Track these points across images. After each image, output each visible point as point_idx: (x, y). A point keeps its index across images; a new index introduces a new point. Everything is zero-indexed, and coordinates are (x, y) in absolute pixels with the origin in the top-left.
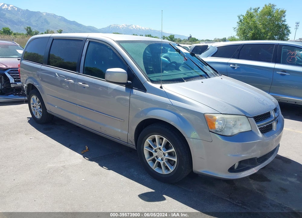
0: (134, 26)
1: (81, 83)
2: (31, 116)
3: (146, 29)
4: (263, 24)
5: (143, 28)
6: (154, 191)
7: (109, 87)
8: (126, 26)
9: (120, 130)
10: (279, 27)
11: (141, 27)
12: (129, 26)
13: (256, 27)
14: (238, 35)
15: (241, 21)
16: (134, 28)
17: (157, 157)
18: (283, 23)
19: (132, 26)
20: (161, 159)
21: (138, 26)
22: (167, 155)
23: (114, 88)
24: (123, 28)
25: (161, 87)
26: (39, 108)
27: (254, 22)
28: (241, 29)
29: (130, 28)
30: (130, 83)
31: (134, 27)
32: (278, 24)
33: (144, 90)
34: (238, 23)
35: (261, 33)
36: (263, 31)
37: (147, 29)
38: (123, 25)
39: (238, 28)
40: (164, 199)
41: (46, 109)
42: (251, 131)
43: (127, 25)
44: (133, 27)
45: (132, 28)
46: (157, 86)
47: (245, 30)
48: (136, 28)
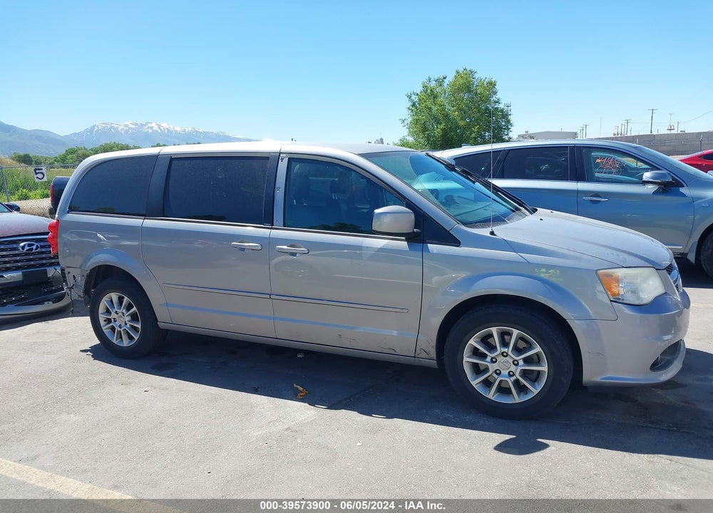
0: (154, 125)
1: (285, 247)
2: (97, 342)
3: (185, 131)
4: (460, 110)
5: (178, 129)
6: (514, 437)
7: (363, 245)
8: (133, 126)
9: (394, 333)
10: (489, 113)
11: (172, 127)
12: (142, 125)
13: (446, 116)
14: (411, 134)
15: (414, 105)
16: (154, 129)
17: (498, 372)
18: (496, 106)
19: (150, 125)
20: (507, 373)
21: (165, 125)
22: (521, 363)
23: (379, 247)
24: (127, 131)
25: (492, 233)
26: (129, 321)
27: (441, 106)
28: (417, 121)
29: (145, 129)
30: (417, 232)
31: (156, 128)
32: (487, 109)
33: (456, 243)
34: (409, 109)
35: (458, 127)
36: (462, 123)
37: (187, 130)
38: (127, 123)
39: (410, 119)
40: (546, 446)
41: (157, 321)
42: (666, 293)
43: (136, 124)
44: (152, 128)
45: (150, 131)
46: (485, 232)
47: (424, 124)
48: (161, 130)
